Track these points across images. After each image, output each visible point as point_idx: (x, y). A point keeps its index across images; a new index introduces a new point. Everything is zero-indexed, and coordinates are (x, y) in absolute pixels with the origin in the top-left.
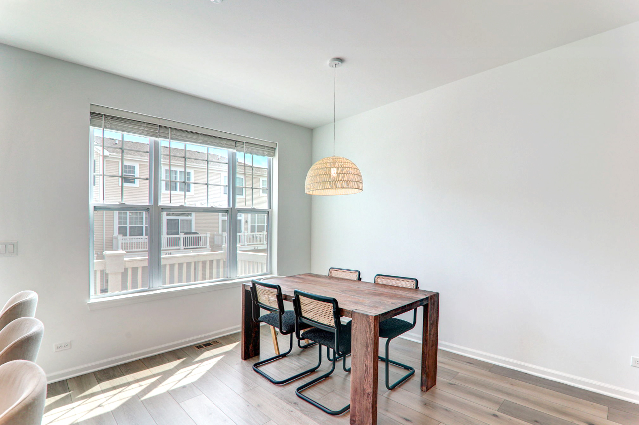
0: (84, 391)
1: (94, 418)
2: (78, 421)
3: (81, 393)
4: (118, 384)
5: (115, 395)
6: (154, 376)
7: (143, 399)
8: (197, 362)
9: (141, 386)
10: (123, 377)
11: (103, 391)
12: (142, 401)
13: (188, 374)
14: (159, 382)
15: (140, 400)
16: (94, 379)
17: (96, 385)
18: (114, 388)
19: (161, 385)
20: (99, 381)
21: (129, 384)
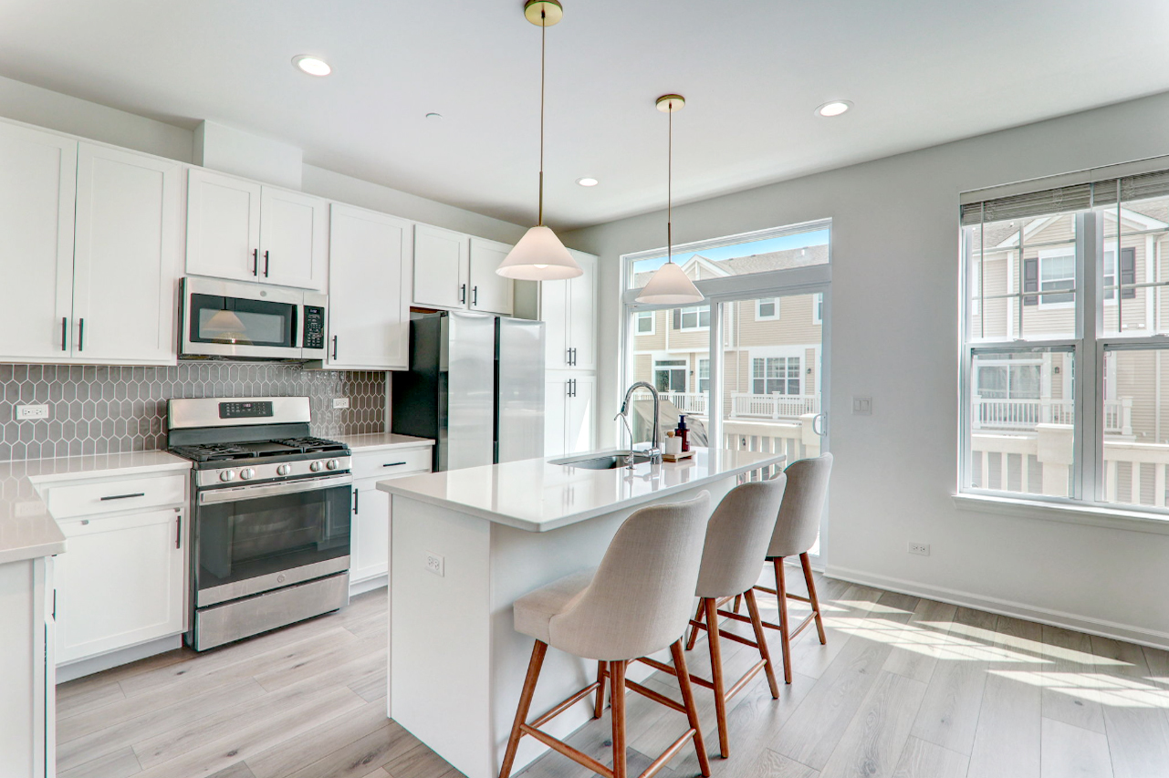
0: (929, 620)
1: (912, 653)
2: (896, 645)
3: (922, 620)
4: (977, 636)
5: (960, 645)
6: (1043, 656)
7: (991, 671)
8: (1154, 684)
9: (1007, 657)
10: (991, 633)
11: (950, 633)
12: (988, 673)
13: (1109, 689)
14: (1042, 668)
15: (987, 671)
16: (952, 614)
17: (948, 620)
18: (967, 637)
19: (1040, 673)
20: (957, 619)
21: (992, 644)
